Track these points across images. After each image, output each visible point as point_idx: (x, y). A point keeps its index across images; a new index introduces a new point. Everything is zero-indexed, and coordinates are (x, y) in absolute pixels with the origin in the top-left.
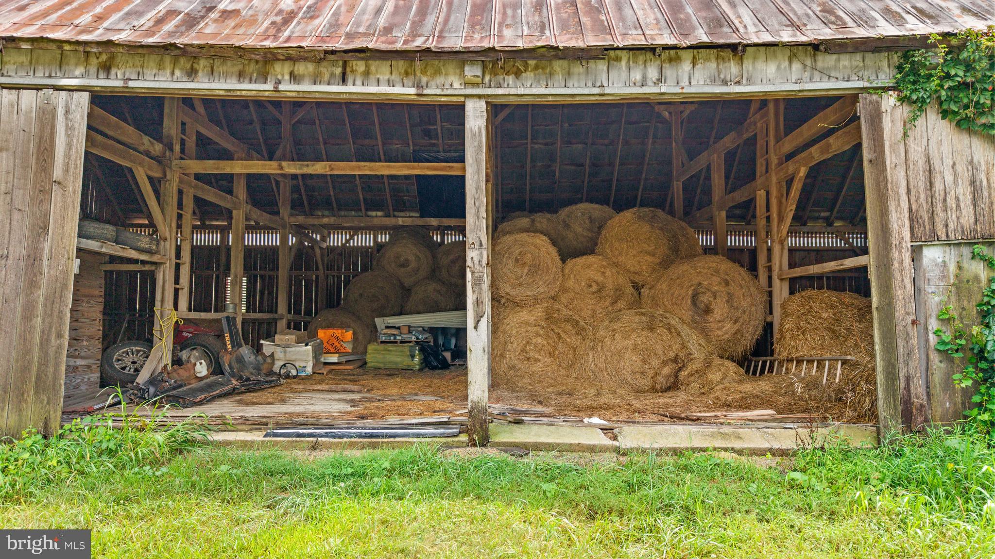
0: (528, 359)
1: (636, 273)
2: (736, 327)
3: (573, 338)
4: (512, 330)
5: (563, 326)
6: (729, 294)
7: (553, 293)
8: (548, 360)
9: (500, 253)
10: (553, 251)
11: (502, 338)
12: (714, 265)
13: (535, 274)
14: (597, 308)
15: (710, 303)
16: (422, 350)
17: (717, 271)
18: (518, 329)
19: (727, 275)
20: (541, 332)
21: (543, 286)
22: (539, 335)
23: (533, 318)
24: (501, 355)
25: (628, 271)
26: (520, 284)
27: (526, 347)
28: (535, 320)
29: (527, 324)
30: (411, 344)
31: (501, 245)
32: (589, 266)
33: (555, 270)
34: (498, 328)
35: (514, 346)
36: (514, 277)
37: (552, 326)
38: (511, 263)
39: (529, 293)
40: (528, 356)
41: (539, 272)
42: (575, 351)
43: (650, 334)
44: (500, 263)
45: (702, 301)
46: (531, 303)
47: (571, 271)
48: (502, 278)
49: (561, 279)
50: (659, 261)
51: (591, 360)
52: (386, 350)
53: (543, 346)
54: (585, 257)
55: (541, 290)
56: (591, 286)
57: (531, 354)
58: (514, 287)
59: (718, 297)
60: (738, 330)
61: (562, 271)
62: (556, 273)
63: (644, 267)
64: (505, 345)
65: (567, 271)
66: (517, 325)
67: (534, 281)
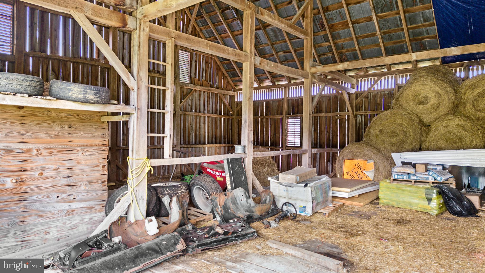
16: (441, 193)
30: (427, 186)
52: (398, 188)
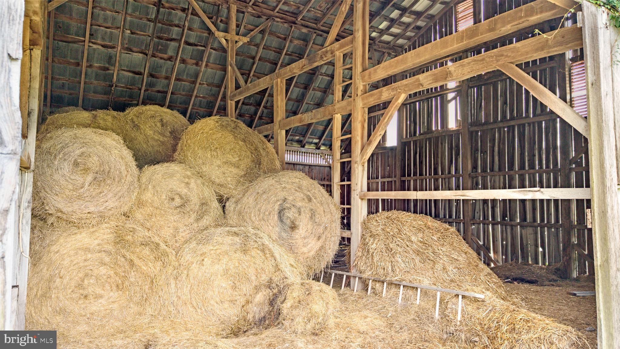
0: (86, 297)
1: (221, 186)
2: (319, 244)
3: (151, 265)
4: (63, 260)
5: (138, 250)
6: (312, 210)
7: (126, 209)
8: (115, 295)
9: (50, 153)
10: (128, 155)
11: (46, 273)
12: (297, 180)
13: (102, 184)
14: (180, 225)
15: (295, 219)
17: (300, 188)
18: (73, 258)
19: (309, 191)
20: (107, 259)
21: (114, 199)
22: (103, 264)
23: (96, 242)
24: (44, 295)
25: (213, 183)
26: (79, 197)
27: (83, 281)
28: (99, 245)
29: (87, 250)
31: (52, 142)
32: (172, 176)
33: (129, 178)
34: (40, 258)
35: (65, 281)
36: (70, 187)
37: (123, 251)
38: (67, 168)
39: (92, 209)
40: (85, 292)
41: (109, 182)
42: (152, 282)
43: (243, 257)
44: (48, 166)
45: (288, 217)
46: (94, 222)
47: (150, 180)
48: (51, 189)
49: (137, 190)
50: (243, 173)
51: (173, 291)
53: (109, 277)
54: (166, 164)
55: (111, 204)
56: (173, 199)
57: (90, 290)
58: (70, 200)
59: (302, 213)
60: (322, 246)
61: (139, 180)
62: (132, 184)
63: (229, 179)
64: (51, 280)
65: (144, 180)
66: (72, 253)
67: (100, 193)
